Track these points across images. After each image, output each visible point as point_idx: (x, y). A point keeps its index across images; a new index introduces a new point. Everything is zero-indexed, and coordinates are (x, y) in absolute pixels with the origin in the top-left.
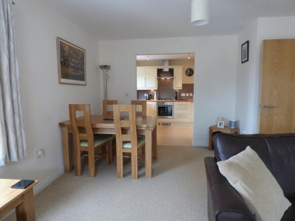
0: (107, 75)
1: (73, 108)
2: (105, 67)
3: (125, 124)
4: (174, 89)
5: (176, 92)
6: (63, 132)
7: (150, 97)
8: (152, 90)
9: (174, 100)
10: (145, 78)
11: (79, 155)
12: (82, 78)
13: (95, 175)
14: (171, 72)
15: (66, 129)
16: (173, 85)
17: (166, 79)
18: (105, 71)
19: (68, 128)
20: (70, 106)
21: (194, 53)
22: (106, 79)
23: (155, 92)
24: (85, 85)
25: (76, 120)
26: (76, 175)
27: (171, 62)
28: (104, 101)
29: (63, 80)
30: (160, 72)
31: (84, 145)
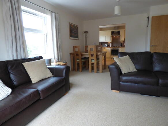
0: (87, 35)
1: (75, 47)
2: (86, 32)
3: (92, 53)
4: (120, 41)
5: (121, 43)
6: (71, 56)
7: (108, 46)
8: (109, 42)
9: (120, 47)
10: (105, 36)
11: (76, 64)
12: (77, 37)
13: (82, 71)
14: (118, 33)
15: (72, 55)
16: (119, 39)
17: (116, 36)
18: (86, 34)
19: (73, 55)
20: (74, 46)
21: (125, 24)
22: (86, 37)
23: (110, 43)
24: (78, 40)
25: (76, 52)
26: (75, 71)
27: (118, 27)
28: (85, 46)
29: (71, 38)
30: (113, 33)
31: (78, 61)
